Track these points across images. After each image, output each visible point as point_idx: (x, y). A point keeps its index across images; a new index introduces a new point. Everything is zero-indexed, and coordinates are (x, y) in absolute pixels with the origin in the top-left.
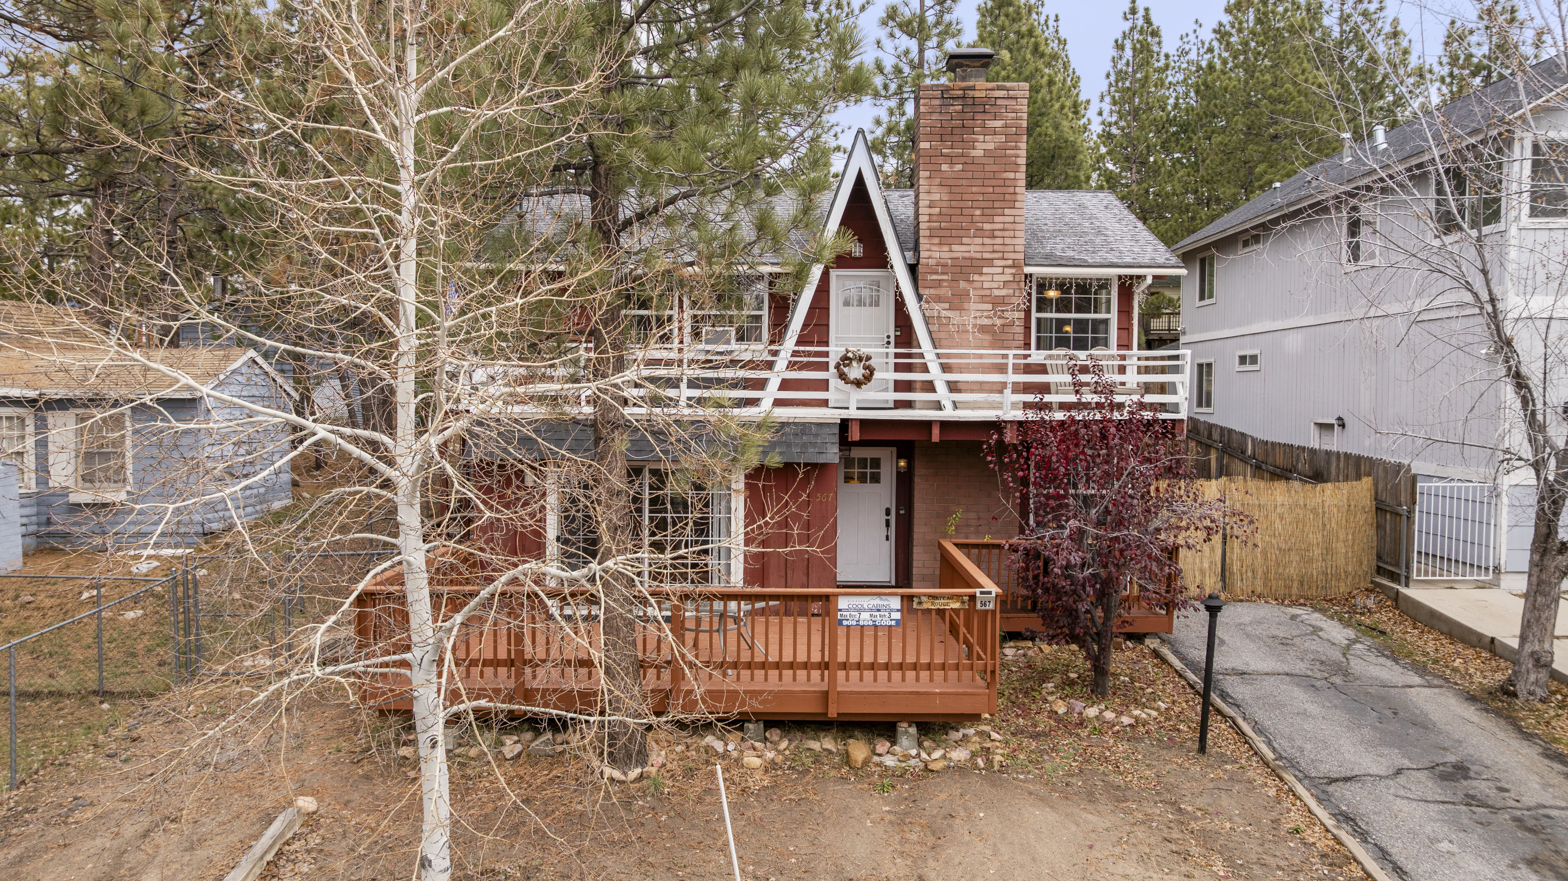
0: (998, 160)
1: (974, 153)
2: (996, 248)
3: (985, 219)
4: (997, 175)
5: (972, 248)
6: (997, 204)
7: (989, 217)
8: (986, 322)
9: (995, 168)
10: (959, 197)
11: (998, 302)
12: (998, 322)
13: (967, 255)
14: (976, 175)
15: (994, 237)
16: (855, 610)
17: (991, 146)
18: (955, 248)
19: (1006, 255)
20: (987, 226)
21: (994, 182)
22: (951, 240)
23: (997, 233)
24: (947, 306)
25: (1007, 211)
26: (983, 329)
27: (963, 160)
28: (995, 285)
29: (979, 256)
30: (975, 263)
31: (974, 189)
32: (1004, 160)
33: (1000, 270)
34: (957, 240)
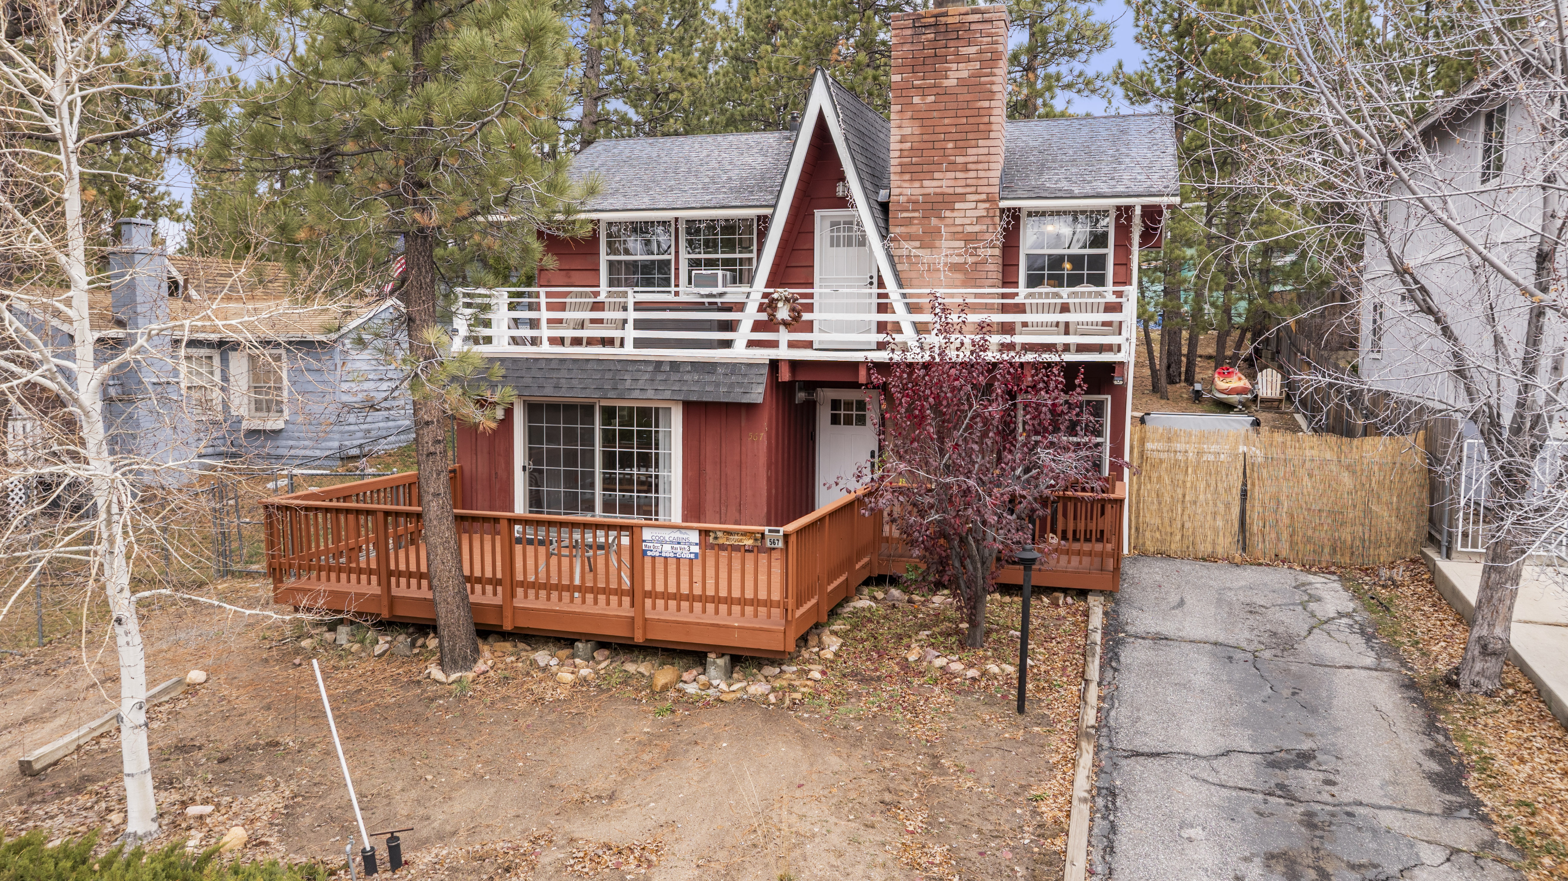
0: (971, 89)
1: (946, 83)
2: (969, 182)
3: (958, 151)
4: (971, 105)
5: (944, 183)
6: (970, 136)
7: (962, 149)
8: (957, 260)
9: (968, 97)
10: (931, 130)
11: (970, 239)
12: (970, 260)
13: (938, 190)
14: (950, 106)
15: (967, 170)
16: (658, 542)
17: (965, 74)
18: (926, 183)
19: (980, 189)
20: (960, 160)
21: (968, 113)
22: (922, 176)
23: (970, 166)
24: (917, 244)
25: (981, 143)
26: (955, 268)
27: (935, 91)
28: (968, 221)
29: (951, 191)
30: (947, 198)
31: (946, 121)
32: (978, 88)
33: (973, 205)
34: (928, 176)
